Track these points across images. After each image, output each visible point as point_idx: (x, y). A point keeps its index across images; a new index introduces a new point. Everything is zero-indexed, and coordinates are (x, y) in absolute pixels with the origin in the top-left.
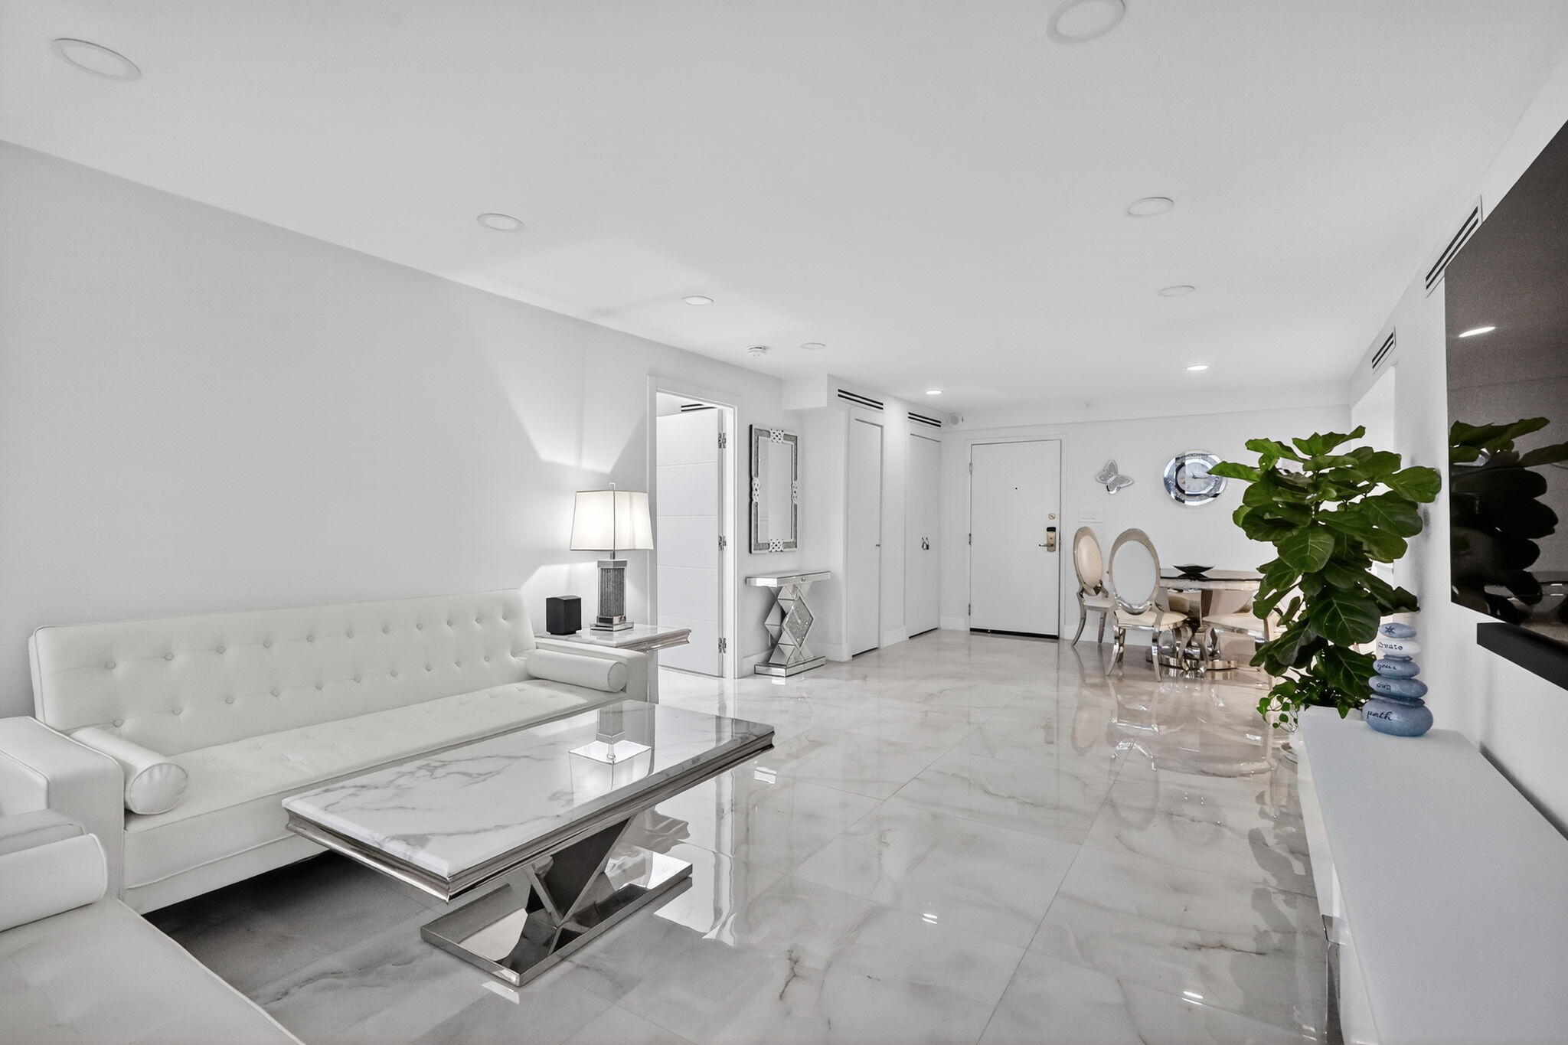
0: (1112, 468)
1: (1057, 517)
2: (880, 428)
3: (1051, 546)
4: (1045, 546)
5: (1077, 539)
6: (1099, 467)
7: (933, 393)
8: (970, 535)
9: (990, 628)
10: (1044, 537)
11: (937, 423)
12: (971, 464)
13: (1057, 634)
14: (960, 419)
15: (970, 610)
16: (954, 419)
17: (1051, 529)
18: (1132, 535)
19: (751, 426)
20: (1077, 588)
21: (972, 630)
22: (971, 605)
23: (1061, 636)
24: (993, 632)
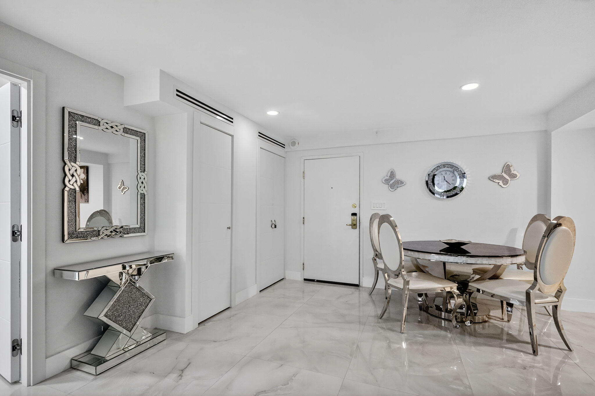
0: (392, 175)
1: (358, 207)
2: (231, 137)
3: (354, 226)
4: (351, 225)
5: (372, 221)
6: (384, 174)
7: (273, 113)
8: (304, 218)
9: (316, 279)
10: (349, 219)
11: (282, 146)
12: (304, 172)
13: (358, 284)
14: (297, 143)
15: (304, 267)
16: (293, 144)
17: (354, 214)
18: (385, 219)
19: (63, 108)
20: (372, 254)
21: (305, 280)
22: (304, 264)
23: (361, 285)
24: (318, 281)
